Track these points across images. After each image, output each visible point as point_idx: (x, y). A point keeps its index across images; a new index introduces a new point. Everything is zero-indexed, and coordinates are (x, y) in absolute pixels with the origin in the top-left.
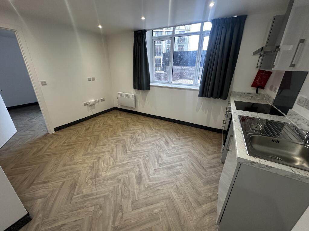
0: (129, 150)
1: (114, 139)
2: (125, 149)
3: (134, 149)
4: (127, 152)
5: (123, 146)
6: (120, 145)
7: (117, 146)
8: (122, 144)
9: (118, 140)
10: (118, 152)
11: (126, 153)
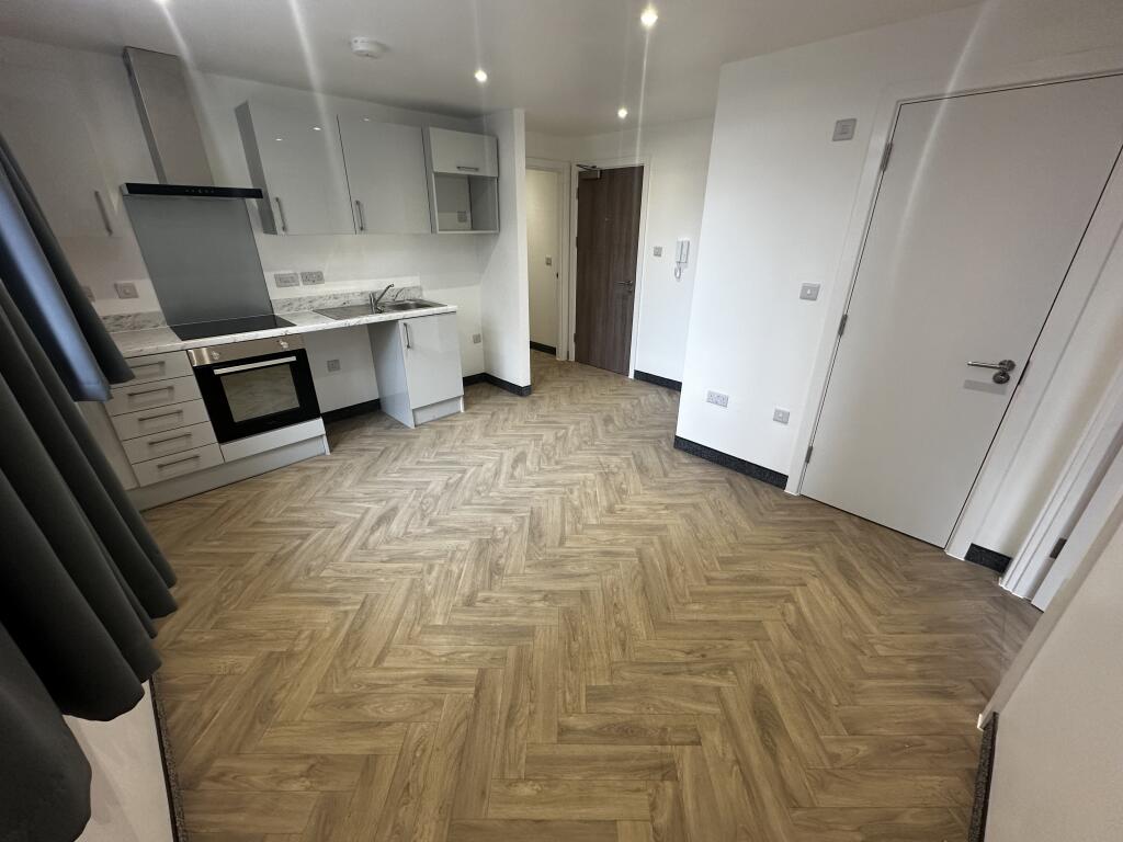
0: (522, 517)
1: (571, 576)
2: (534, 523)
3: (507, 520)
4: (532, 512)
5: (540, 536)
6: (549, 543)
7: (561, 543)
8: (542, 544)
9: (555, 571)
10: (559, 521)
11: (535, 511)
